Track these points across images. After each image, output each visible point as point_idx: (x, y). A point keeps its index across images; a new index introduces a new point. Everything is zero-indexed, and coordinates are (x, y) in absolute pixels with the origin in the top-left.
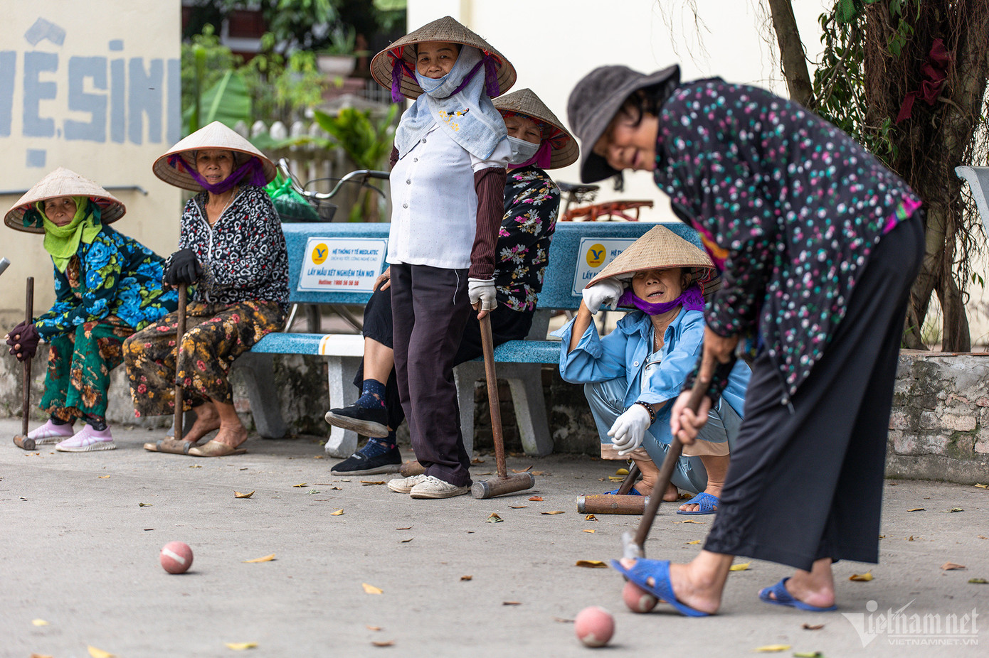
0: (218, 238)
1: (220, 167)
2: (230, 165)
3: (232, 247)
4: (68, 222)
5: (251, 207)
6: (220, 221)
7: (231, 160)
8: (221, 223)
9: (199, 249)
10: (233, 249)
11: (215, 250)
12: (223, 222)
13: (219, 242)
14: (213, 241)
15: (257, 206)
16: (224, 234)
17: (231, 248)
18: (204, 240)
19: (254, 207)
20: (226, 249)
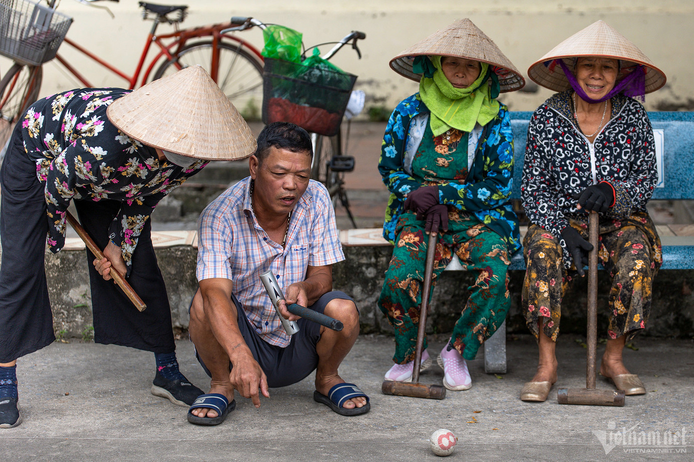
0: (602, 153)
1: (604, 77)
2: (615, 75)
3: (621, 162)
4: (466, 86)
5: (638, 119)
6: (603, 133)
7: (616, 70)
8: (605, 136)
9: (576, 166)
10: (622, 165)
11: (600, 165)
12: (607, 134)
13: (604, 156)
14: (596, 156)
15: (644, 118)
16: (610, 148)
17: (619, 164)
18: (579, 156)
19: (641, 119)
20: (613, 165)
